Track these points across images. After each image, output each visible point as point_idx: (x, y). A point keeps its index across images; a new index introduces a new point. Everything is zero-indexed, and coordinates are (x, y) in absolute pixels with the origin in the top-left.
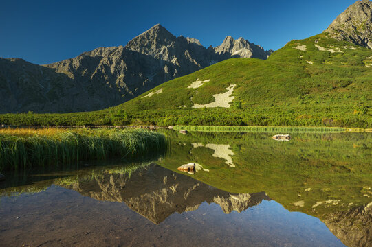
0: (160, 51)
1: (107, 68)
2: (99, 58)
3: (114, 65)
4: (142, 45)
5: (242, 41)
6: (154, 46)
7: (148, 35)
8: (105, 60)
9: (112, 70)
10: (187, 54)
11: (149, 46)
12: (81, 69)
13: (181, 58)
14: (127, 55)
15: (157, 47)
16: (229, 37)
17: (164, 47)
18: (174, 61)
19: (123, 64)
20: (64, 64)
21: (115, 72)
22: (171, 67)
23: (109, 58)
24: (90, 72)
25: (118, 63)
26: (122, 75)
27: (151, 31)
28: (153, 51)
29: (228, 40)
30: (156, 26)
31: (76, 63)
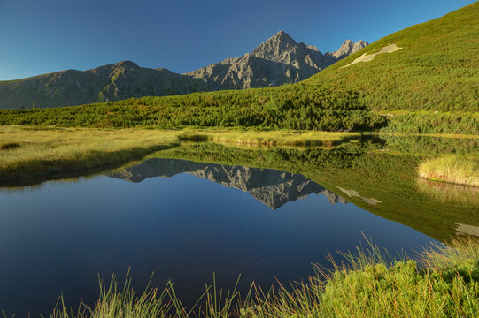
0: (282, 57)
1: (235, 74)
2: (229, 65)
3: (241, 71)
4: (266, 52)
5: (362, 44)
6: (276, 52)
7: (271, 42)
8: (233, 67)
9: (240, 76)
10: (308, 59)
11: (272, 52)
12: (213, 75)
13: (302, 62)
14: (253, 61)
15: (280, 53)
16: (348, 41)
17: (286, 53)
18: (296, 65)
19: (249, 70)
20: (200, 72)
21: (242, 78)
22: (293, 71)
23: (237, 65)
24: (221, 78)
25: (245, 70)
26: (249, 81)
27: (275, 38)
28: (276, 57)
29: (347, 43)
30: (279, 33)
31: (210, 71)
